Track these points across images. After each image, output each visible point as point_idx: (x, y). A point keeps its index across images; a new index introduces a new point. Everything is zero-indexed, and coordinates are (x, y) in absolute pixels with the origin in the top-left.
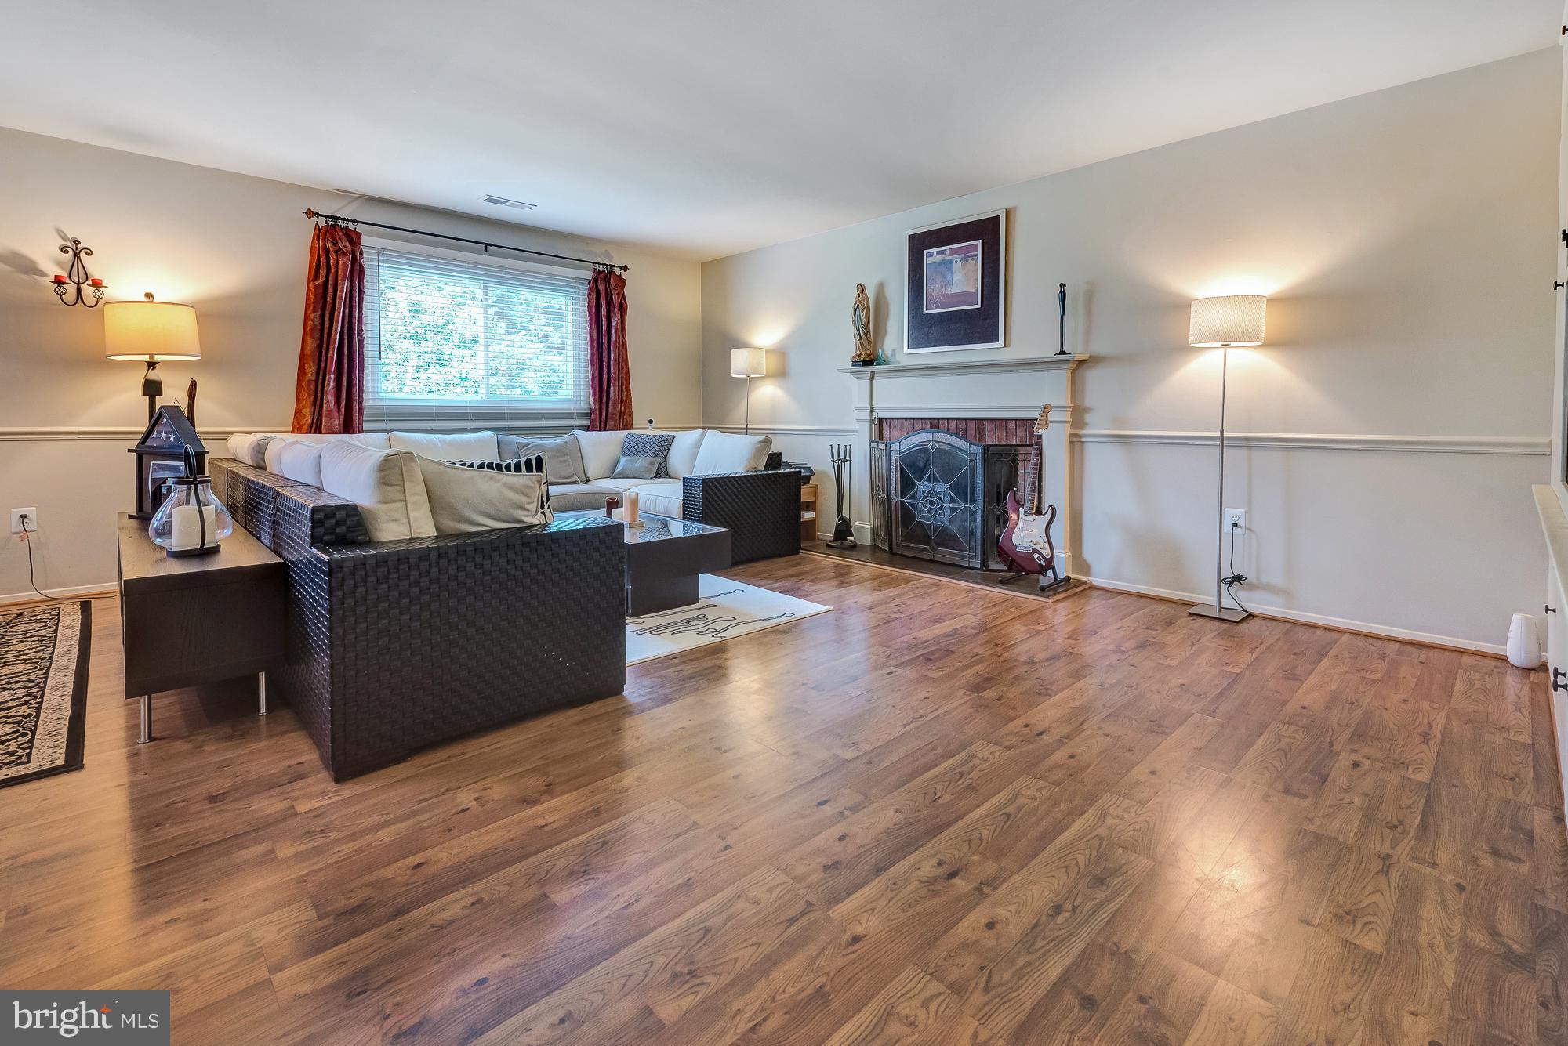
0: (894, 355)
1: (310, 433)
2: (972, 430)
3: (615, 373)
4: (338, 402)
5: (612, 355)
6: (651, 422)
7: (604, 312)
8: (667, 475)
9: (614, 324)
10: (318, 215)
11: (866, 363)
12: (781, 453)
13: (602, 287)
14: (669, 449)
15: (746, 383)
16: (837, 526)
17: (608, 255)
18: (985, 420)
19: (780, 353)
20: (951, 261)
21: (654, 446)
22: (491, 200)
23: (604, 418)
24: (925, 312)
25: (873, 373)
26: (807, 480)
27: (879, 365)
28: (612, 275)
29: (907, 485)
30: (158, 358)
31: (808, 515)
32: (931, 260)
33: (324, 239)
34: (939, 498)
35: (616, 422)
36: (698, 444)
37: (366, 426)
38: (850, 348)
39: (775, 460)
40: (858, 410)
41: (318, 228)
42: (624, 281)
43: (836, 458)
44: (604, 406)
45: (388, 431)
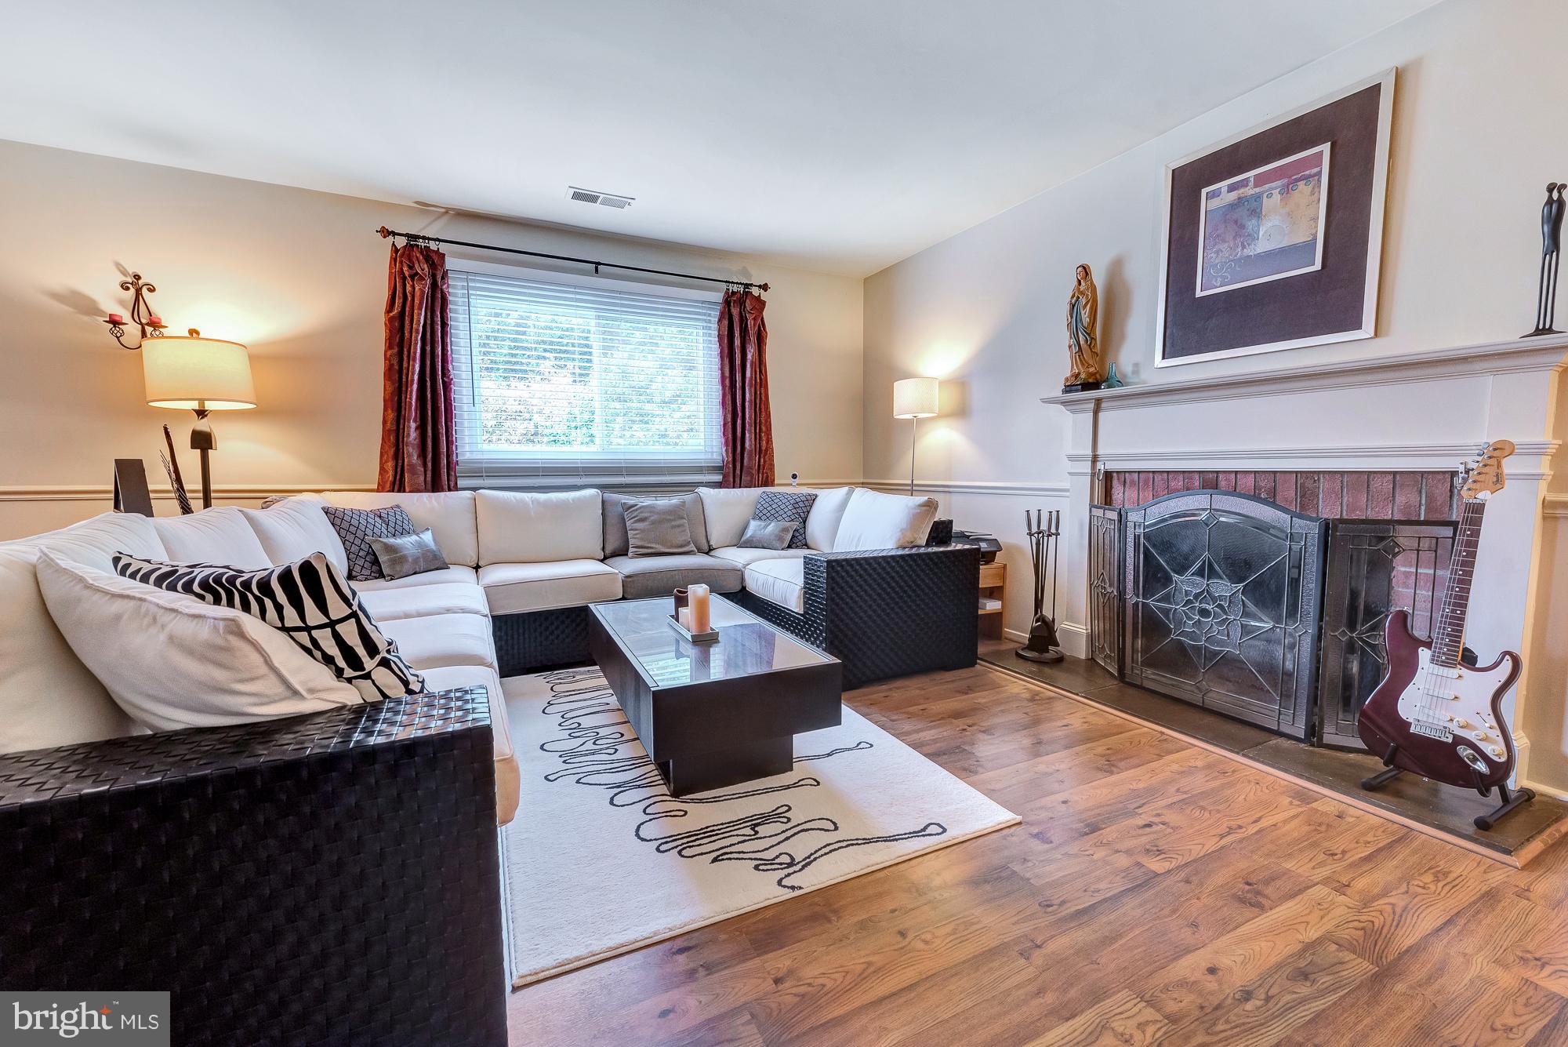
0: (1136, 372)
1: (393, 492)
2: (1288, 492)
3: (750, 418)
4: (423, 454)
5: (747, 395)
6: (794, 476)
7: (737, 342)
8: (806, 545)
9: (749, 356)
10: (394, 234)
11: (1087, 386)
12: (952, 521)
13: (735, 312)
14: (808, 512)
15: (913, 426)
16: (1033, 630)
17: (745, 272)
18: (1319, 473)
19: (961, 383)
20: (1258, 198)
21: (790, 507)
22: (578, 196)
23: (738, 472)
24: (1199, 294)
25: (1098, 402)
26: (989, 557)
27: (1109, 387)
28: (749, 297)
29: (1154, 577)
30: (209, 405)
31: (991, 606)
32: (1215, 203)
33: (401, 262)
34: (1220, 606)
35: (752, 477)
36: (843, 506)
37: (461, 483)
38: (1064, 366)
39: (942, 532)
40: (1072, 458)
41: (395, 250)
42: (763, 303)
43: (1034, 529)
44: (738, 457)
45: (474, 489)
